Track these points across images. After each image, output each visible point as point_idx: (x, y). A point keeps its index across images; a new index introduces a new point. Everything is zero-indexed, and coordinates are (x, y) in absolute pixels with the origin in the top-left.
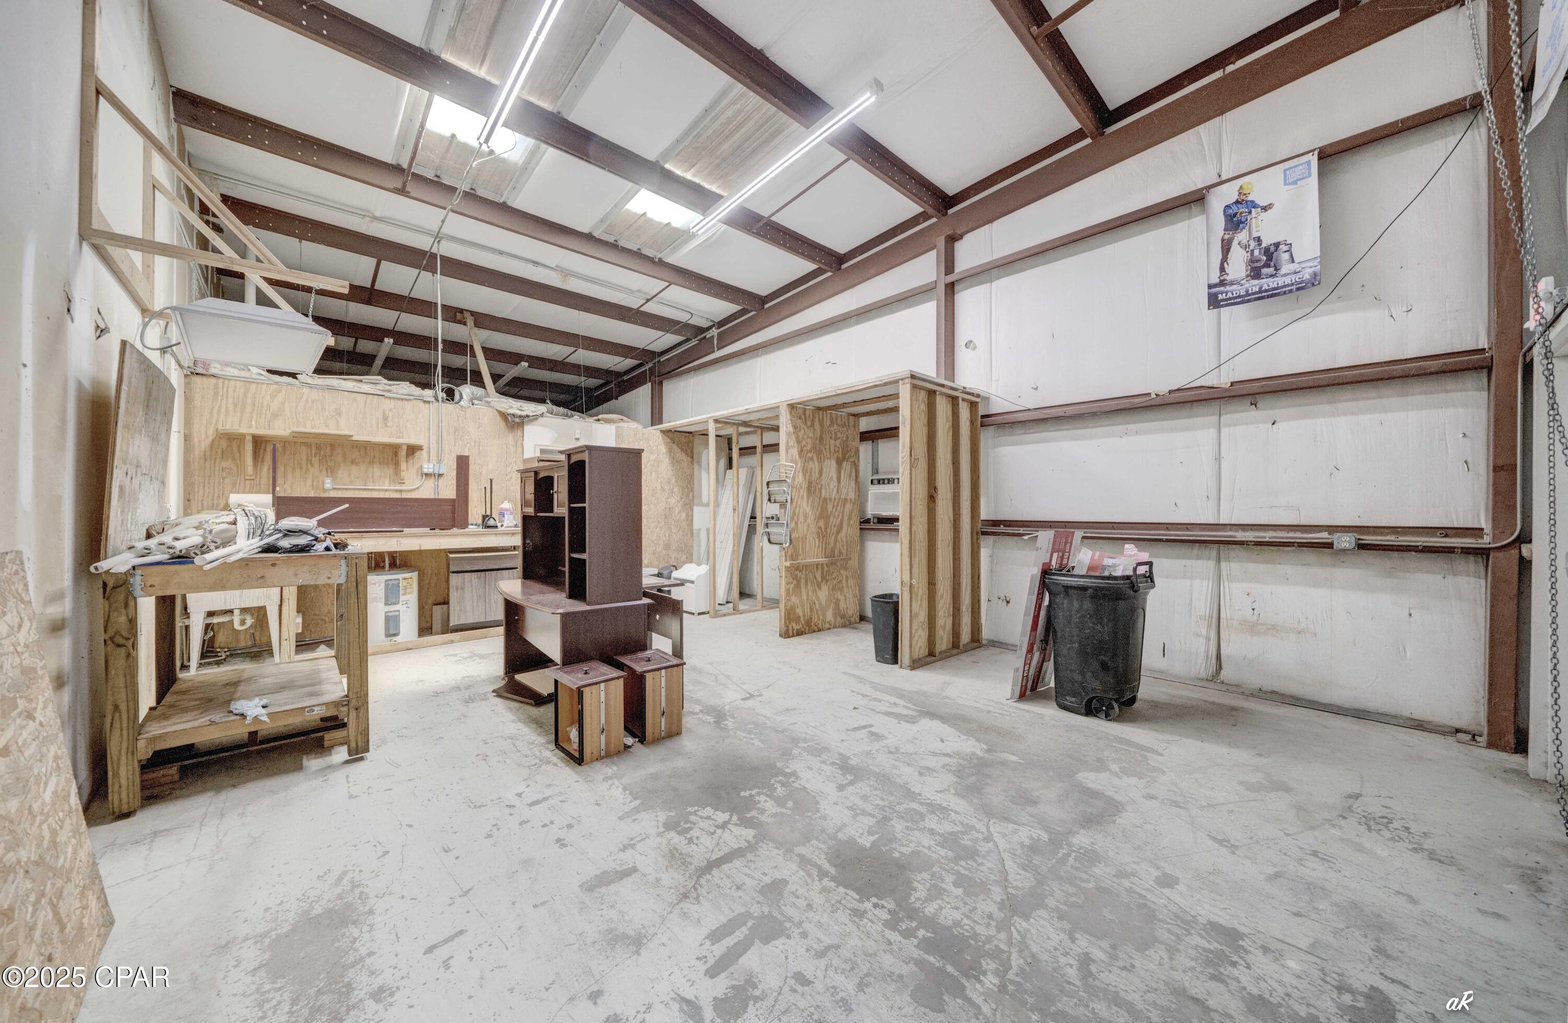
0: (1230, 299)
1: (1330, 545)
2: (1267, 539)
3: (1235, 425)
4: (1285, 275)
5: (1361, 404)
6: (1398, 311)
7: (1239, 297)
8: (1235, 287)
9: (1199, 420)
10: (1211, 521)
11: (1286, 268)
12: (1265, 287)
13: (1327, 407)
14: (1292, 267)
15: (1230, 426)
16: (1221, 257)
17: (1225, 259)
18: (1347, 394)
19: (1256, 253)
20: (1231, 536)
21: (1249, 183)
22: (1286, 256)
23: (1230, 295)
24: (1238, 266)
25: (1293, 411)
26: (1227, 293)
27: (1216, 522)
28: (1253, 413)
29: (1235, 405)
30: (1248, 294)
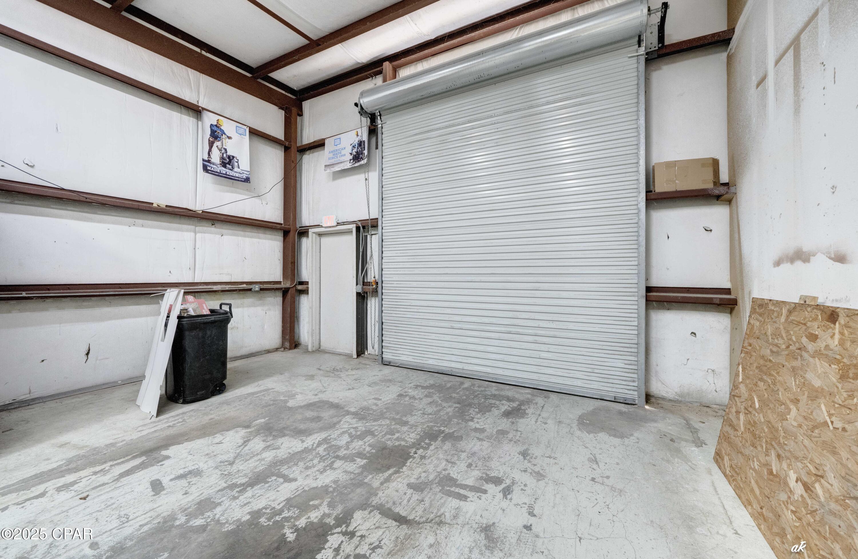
0: (212, 171)
1: (250, 290)
2: (227, 289)
3: (205, 233)
4: (236, 172)
5: (253, 234)
6: (264, 203)
7: (217, 172)
8: (214, 166)
9: (185, 227)
10: (191, 281)
11: (236, 169)
12: (228, 173)
13: (242, 233)
14: (239, 170)
15: (201, 233)
16: (208, 148)
17: (210, 151)
18: (248, 229)
19: (225, 155)
20: (211, 288)
21: (222, 121)
22: (236, 164)
23: (212, 169)
24: (216, 157)
25: (230, 232)
26: (211, 167)
27: (193, 282)
28: (213, 229)
29: (204, 223)
30: (220, 173)
